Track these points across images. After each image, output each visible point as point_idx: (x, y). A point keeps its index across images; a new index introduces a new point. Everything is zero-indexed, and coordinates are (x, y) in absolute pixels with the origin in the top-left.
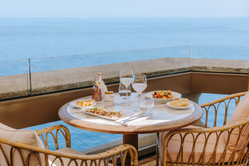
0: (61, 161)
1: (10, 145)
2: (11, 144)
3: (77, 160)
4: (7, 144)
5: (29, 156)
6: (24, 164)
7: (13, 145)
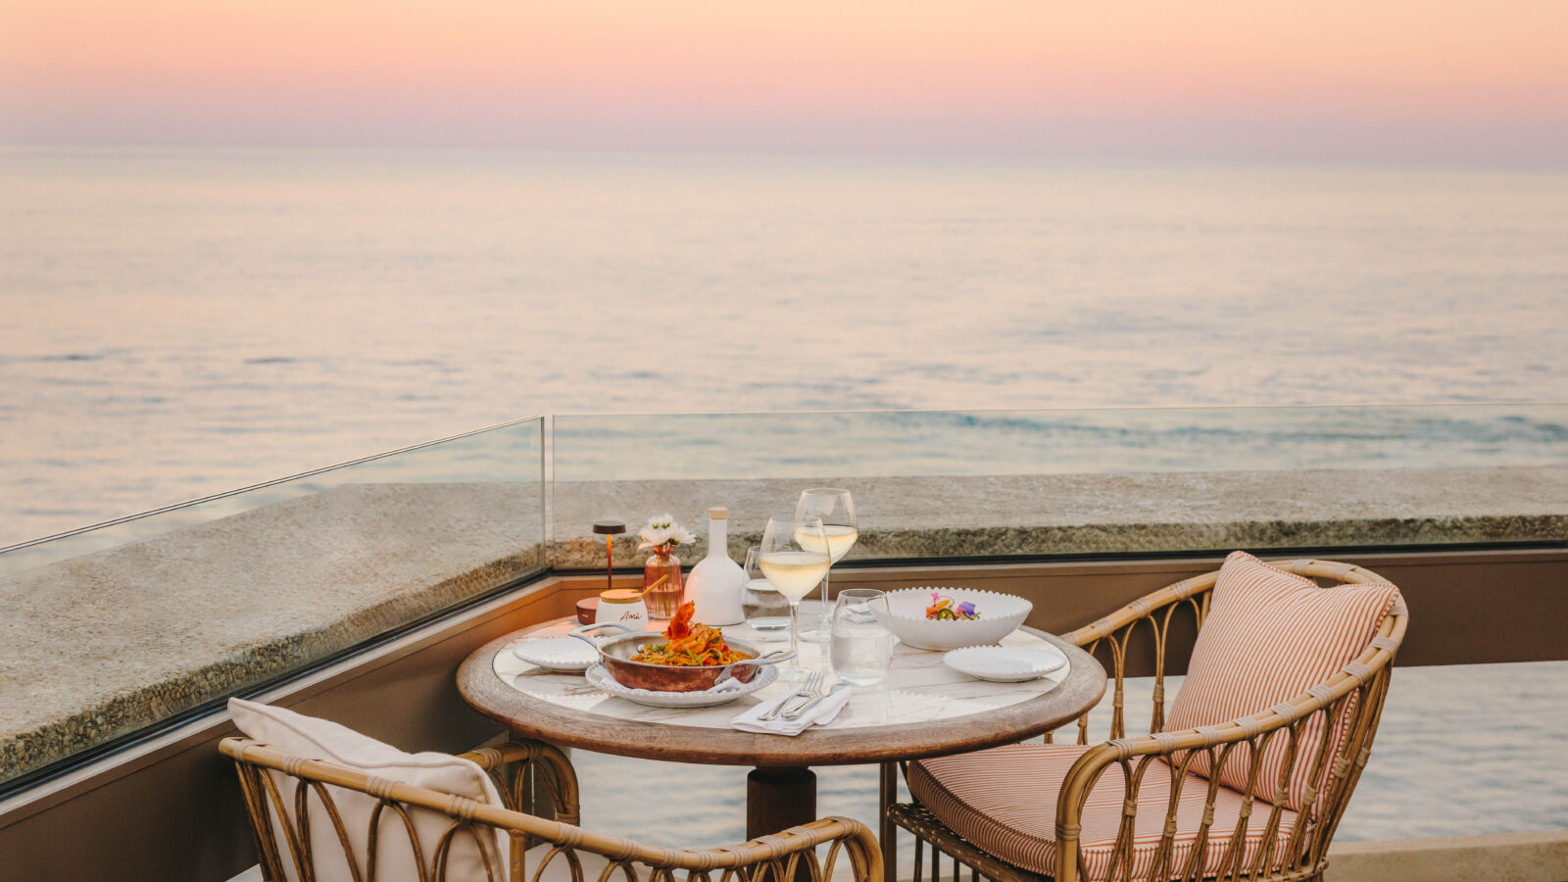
0: (574, 863)
1: (375, 795)
2: (380, 792)
3: (637, 866)
4: (363, 791)
5: (447, 840)
6: (423, 874)
7: (387, 794)
